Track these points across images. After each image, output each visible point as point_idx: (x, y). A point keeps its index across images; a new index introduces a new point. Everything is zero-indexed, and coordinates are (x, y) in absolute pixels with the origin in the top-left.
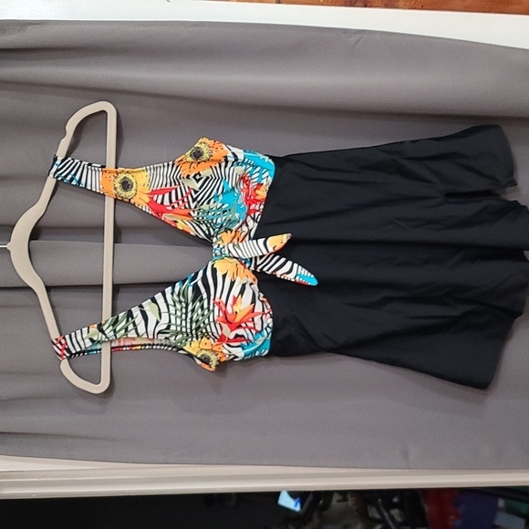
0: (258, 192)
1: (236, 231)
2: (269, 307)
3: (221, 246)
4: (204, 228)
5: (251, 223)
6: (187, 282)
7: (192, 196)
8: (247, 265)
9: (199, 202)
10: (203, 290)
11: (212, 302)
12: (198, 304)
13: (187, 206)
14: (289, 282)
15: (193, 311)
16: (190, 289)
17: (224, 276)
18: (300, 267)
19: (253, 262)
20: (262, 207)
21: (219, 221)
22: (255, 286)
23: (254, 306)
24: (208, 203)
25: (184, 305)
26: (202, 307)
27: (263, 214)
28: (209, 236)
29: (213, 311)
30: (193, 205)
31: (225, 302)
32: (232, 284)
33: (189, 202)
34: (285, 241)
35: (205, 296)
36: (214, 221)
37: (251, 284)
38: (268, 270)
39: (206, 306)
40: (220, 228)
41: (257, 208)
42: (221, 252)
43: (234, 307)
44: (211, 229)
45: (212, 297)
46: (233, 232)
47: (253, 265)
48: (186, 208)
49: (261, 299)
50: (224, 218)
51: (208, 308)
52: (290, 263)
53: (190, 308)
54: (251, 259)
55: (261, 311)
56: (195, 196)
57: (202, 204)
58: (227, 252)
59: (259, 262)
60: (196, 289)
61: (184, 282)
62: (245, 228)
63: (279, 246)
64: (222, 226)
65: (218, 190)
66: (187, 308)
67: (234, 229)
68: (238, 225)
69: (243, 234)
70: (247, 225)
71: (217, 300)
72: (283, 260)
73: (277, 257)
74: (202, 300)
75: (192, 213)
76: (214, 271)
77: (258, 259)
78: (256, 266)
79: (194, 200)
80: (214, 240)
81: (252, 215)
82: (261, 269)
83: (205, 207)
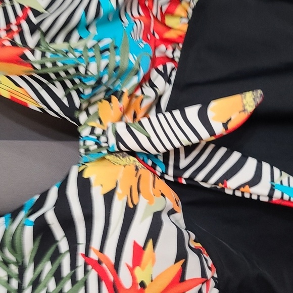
0: (169, 21)
1: (131, 96)
2: (210, 262)
3: (98, 131)
4: (59, 92)
5: (159, 81)
6: (22, 214)
7: (29, 21)
8: (159, 170)
9: (45, 34)
10: (58, 232)
11: (81, 261)
12: (47, 267)
13: (18, 40)
14: (256, 203)
15: (36, 283)
16: (29, 231)
17: (109, 198)
18: (277, 171)
19: (171, 163)
20: (178, 54)
21: (93, 69)
22: (179, 217)
23: (184, 266)
24: (67, 39)
25: (15, 269)
26: (57, 275)
27: (181, 66)
28: (71, 110)
29: (85, 284)
30: (32, 41)
31: (112, 259)
32: (130, 214)
33: (21, 34)
34: (250, 108)
35: (64, 246)
36: (82, 70)
37: (172, 212)
38: (206, 180)
39: (66, 270)
40: (94, 88)
41: (169, 54)
42: (98, 144)
43: (138, 270)
44: (74, 94)
45: (81, 249)
46: (125, 99)
47: (171, 171)
48: (14, 44)
49: (193, 245)
50: (104, 63)
51: (73, 278)
52: (252, 163)
53: (29, 275)
54: (166, 155)
55: (198, 275)
56: (35, 21)
57: (53, 40)
58: (112, 141)
59: (183, 163)
60: (42, 230)
61: (14, 215)
62: (148, 91)
63: (237, 119)
64: (99, 82)
65: (86, 10)
66: (21, 276)
67: (126, 89)
68: (135, 80)
69: (146, 103)
70: (153, 86)
71: (94, 256)
72: (236, 156)
73: (222, 151)
74: (57, 255)
75: (28, 54)
76: (84, 186)
77: (182, 155)
78: (178, 172)
79: (34, 29)
80: (83, 118)
81: (161, 68)
82: (191, 178)
83: (60, 44)
